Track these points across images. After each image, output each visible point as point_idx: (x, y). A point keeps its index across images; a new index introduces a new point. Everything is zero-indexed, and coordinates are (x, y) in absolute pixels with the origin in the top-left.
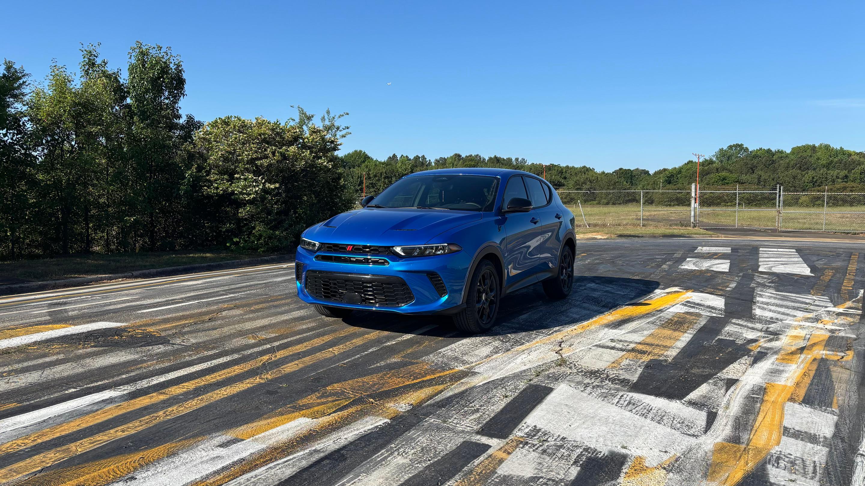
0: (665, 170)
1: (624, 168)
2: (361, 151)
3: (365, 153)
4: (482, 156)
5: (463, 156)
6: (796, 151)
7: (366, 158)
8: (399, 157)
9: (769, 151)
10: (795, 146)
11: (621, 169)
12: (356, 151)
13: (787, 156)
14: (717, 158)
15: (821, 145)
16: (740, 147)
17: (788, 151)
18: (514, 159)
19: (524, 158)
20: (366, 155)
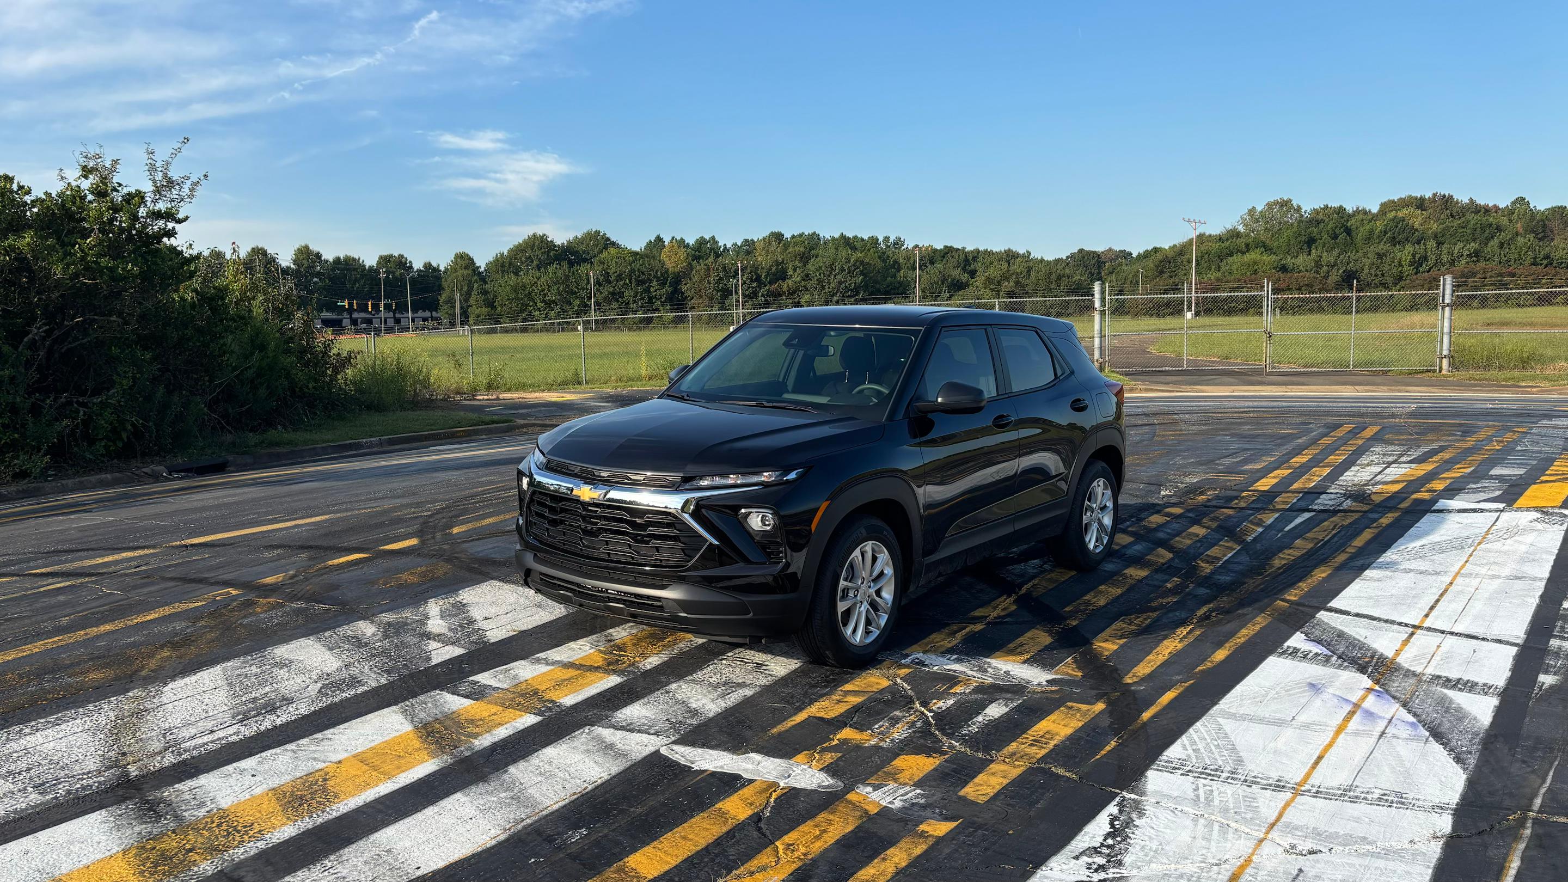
0: (1156, 250)
1: (1087, 249)
2: (598, 232)
3: (605, 234)
4: (821, 236)
5: (788, 235)
6: (1386, 207)
7: (608, 243)
8: (667, 240)
9: (1341, 210)
10: (1384, 200)
11: (1081, 251)
12: (589, 234)
13: (1374, 217)
14: (1246, 225)
15: (1435, 195)
16: (1285, 204)
17: (1375, 210)
18: (881, 239)
19: (900, 236)
20: (608, 239)
